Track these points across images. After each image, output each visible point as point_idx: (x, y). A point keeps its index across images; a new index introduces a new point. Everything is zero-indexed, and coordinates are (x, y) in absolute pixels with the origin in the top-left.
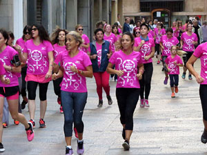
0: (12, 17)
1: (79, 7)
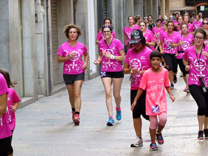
0: (87, 13)
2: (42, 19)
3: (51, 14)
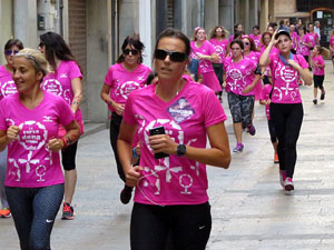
0: (137, 18)
2: (52, 26)
3: (70, 17)
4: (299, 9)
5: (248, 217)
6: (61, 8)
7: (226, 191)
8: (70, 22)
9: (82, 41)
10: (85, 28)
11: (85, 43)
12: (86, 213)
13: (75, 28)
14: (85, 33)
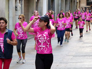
1: (66, 4)
2: (19, 9)
3: (24, 7)
4: (87, 5)
5: (73, 62)
6: (22, 4)
7: (67, 55)
8: (24, 8)
9: (28, 13)
10: (28, 10)
11: (28, 14)
12: (28, 61)
13: (26, 10)
14: (28, 11)
